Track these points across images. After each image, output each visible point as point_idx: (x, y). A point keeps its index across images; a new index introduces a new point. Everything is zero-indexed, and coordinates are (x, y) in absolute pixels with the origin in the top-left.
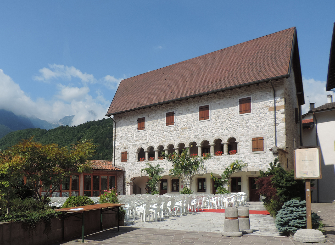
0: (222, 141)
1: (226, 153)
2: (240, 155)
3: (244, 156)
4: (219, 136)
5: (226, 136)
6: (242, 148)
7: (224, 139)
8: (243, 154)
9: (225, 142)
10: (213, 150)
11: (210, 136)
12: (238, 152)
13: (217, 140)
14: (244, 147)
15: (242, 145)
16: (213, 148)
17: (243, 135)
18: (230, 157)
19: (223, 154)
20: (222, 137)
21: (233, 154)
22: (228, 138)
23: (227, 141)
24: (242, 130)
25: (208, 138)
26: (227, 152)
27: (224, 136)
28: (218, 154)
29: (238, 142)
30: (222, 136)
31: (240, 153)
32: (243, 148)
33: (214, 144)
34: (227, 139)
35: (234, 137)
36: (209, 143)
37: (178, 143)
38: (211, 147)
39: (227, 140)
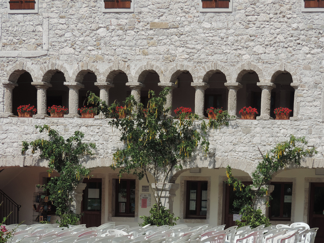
0: (260, 79)
1: (265, 115)
2: (298, 123)
3: (307, 127)
4: (252, 63)
5: (269, 65)
6: (304, 103)
7: (264, 73)
8: (305, 119)
9: (266, 82)
10: (235, 102)
11: (229, 60)
12: (295, 114)
13: (245, 73)
14: (309, 102)
15: (305, 95)
16: (235, 97)
17: (310, 69)
18: (276, 126)
19: (259, 115)
20: (260, 67)
21: (283, 119)
22: (273, 72)
23: (272, 81)
24: (307, 54)
25: (223, 64)
26: (269, 111)
27: (264, 65)
28: (247, 113)
29: (297, 87)
30: (260, 64)
31: (299, 116)
32: (307, 104)
33: (237, 84)
34: (272, 75)
35: (288, 70)
36: (226, 81)
37: (141, 68)
38: (230, 93)
39: (270, 78)
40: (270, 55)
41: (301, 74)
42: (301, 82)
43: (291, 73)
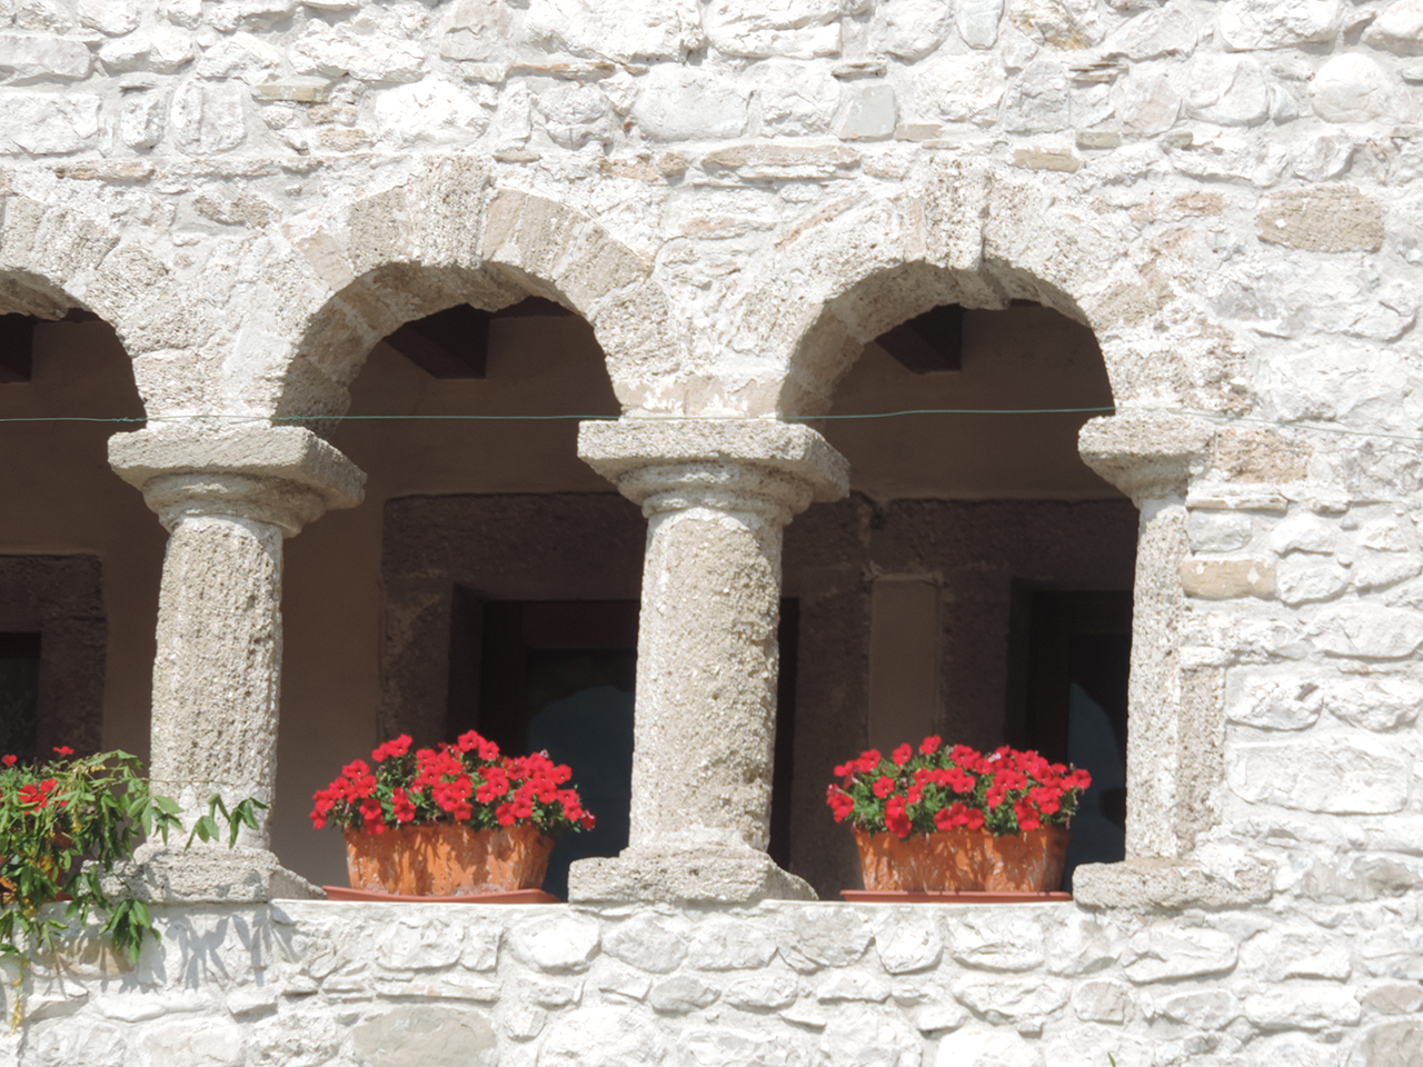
0: (623, 377)
1: (701, 835)
4: (513, 181)
5: (764, 207)
7: (686, 305)
9: (717, 409)
10: (262, 677)
12: (1144, 826)
13: (401, 311)
15: (1296, 576)
16: (264, 617)
19: (610, 836)
21: (973, 889)
22: (820, 292)
23: (795, 403)
26: (757, 794)
27: (687, 206)
28: (427, 821)
29: (1173, 475)
31: (1220, 857)
40: (771, 81)
41: (1244, 302)
42: (1240, 401)
43: (1087, 295)
